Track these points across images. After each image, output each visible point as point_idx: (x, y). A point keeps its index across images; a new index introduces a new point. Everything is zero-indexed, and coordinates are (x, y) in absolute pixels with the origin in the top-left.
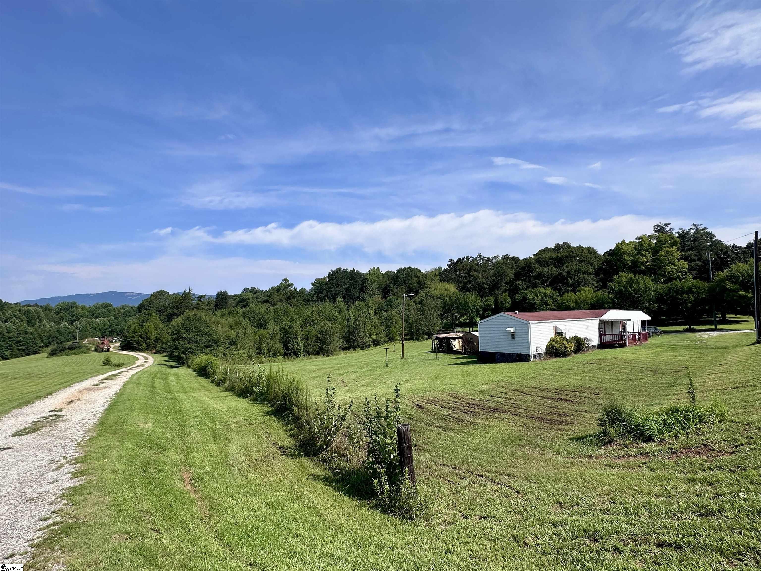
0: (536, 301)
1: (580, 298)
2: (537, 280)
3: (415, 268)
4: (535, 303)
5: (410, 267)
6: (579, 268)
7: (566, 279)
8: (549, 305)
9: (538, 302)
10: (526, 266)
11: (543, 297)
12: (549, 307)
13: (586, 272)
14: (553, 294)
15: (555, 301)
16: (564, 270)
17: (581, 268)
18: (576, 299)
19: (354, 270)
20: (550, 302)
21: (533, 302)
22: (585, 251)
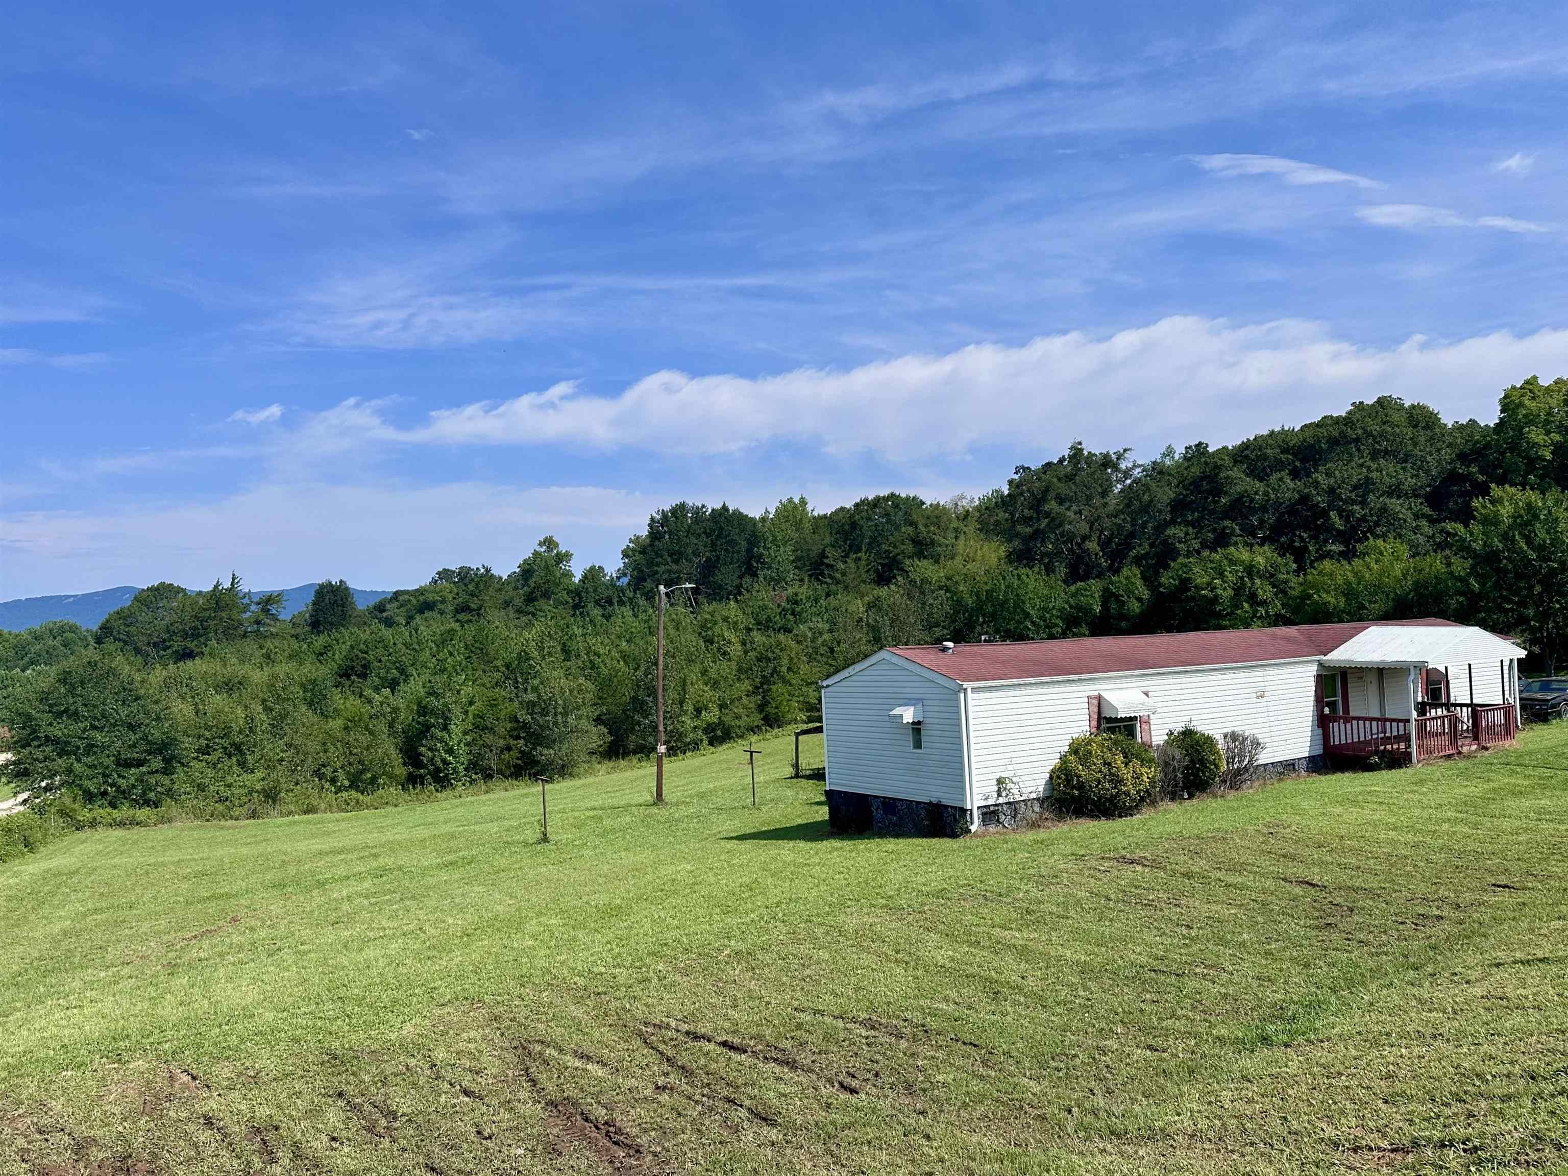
0: (1219, 592)
1: (1360, 579)
2: (1227, 523)
3: (908, 498)
4: (1215, 600)
5: (892, 495)
6: (1367, 479)
7: (1324, 513)
8: (1264, 603)
9: (1226, 594)
10: (1202, 479)
11: (1242, 578)
12: (1262, 611)
13: (1395, 491)
14: (1276, 567)
15: (1281, 589)
16: (1316, 484)
17: (1375, 475)
18: (1348, 583)
19: (725, 508)
20: (1265, 591)
21: (1210, 595)
22: (1396, 417)
